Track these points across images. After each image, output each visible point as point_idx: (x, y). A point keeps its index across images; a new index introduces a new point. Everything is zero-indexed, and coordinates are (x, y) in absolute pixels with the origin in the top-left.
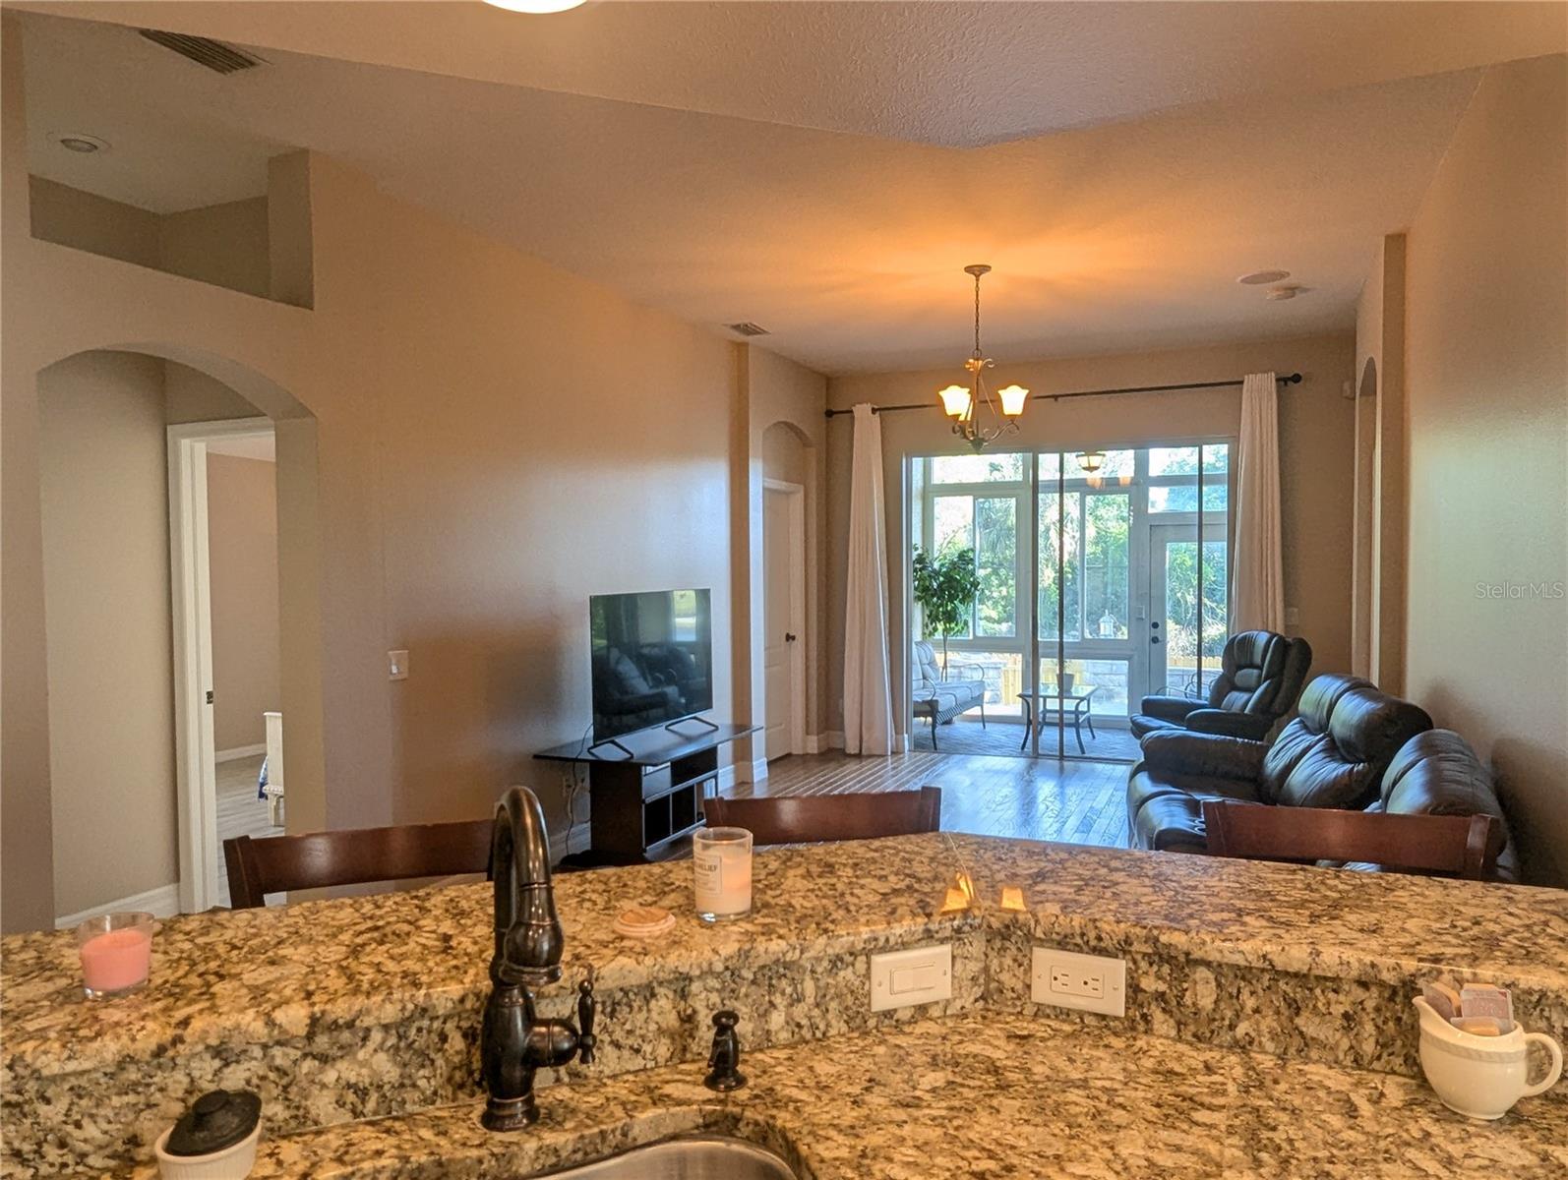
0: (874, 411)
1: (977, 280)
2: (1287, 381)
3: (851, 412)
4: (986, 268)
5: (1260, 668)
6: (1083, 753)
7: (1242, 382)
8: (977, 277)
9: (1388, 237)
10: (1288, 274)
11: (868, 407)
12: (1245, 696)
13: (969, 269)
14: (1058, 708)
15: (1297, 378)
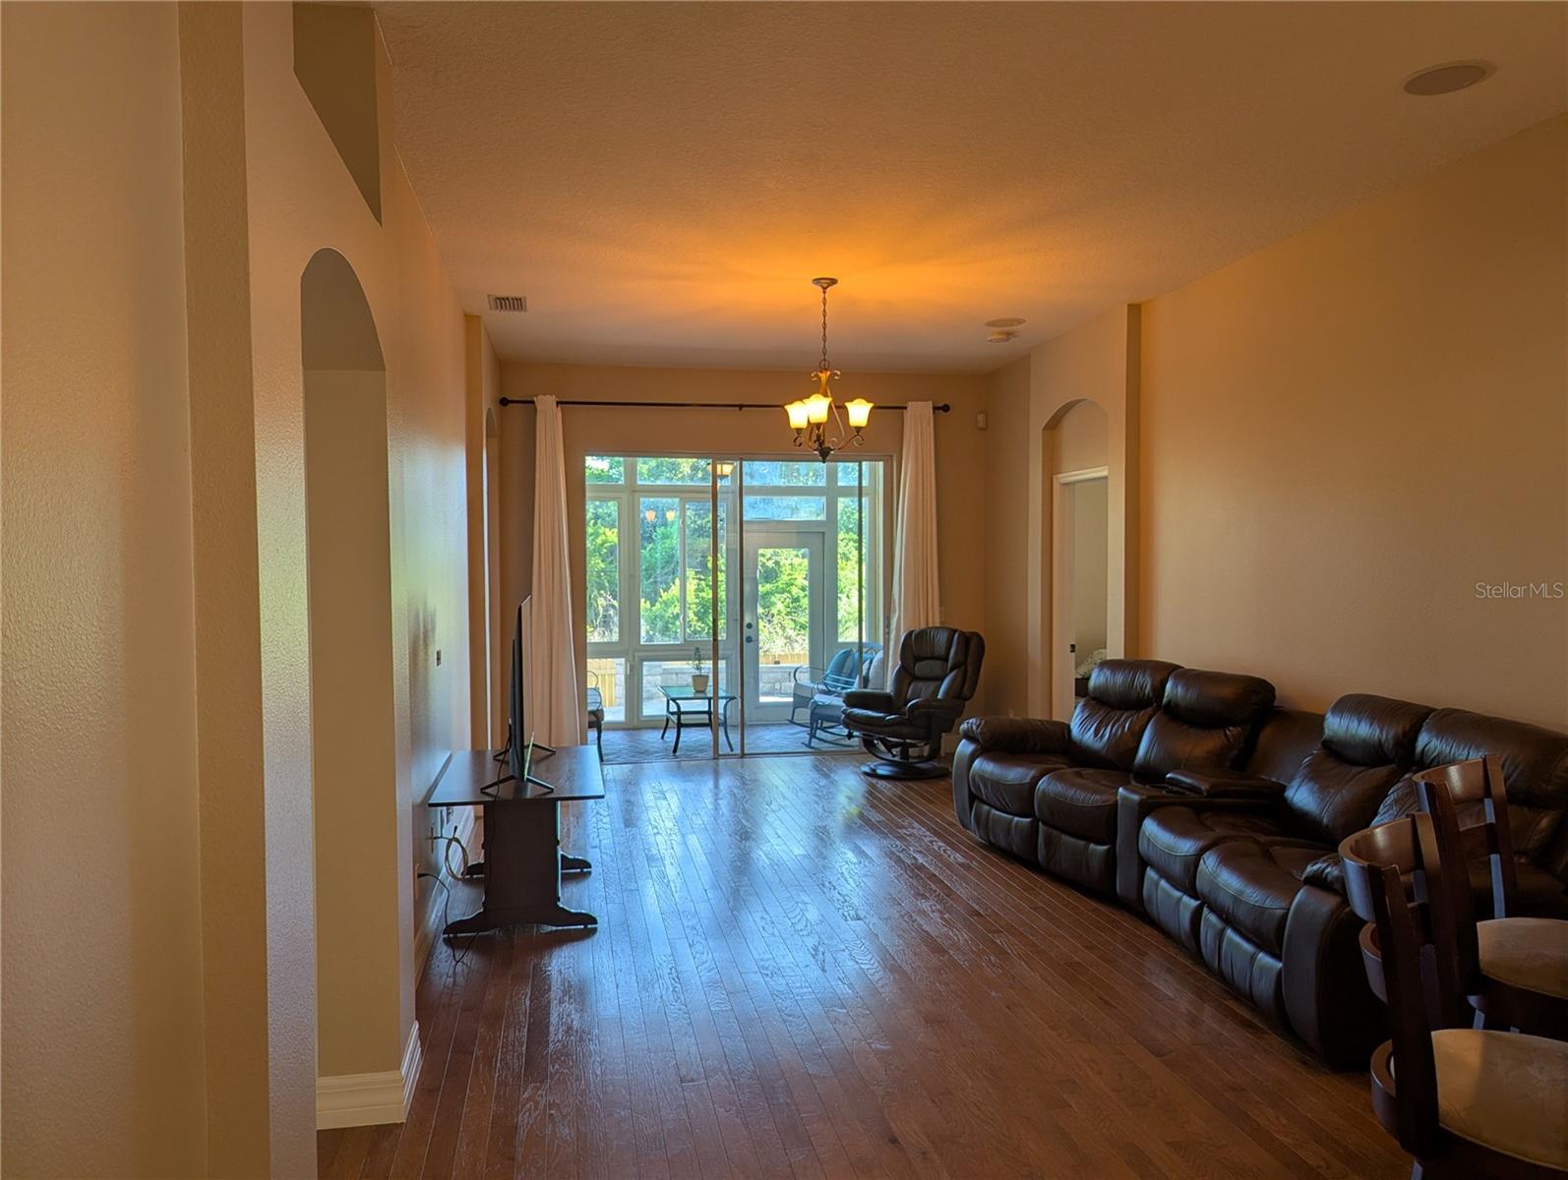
0: (558, 403)
1: (824, 292)
2: (942, 409)
3: (533, 402)
4: (833, 282)
5: (946, 659)
6: (732, 750)
7: (905, 408)
8: (824, 289)
9: (1129, 305)
10: (1024, 321)
11: (551, 400)
12: (933, 685)
13: (817, 281)
14: (707, 709)
15: (946, 408)
